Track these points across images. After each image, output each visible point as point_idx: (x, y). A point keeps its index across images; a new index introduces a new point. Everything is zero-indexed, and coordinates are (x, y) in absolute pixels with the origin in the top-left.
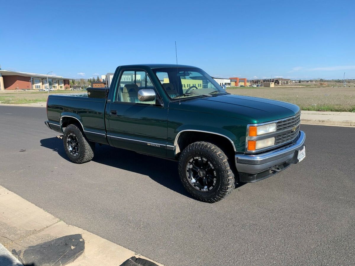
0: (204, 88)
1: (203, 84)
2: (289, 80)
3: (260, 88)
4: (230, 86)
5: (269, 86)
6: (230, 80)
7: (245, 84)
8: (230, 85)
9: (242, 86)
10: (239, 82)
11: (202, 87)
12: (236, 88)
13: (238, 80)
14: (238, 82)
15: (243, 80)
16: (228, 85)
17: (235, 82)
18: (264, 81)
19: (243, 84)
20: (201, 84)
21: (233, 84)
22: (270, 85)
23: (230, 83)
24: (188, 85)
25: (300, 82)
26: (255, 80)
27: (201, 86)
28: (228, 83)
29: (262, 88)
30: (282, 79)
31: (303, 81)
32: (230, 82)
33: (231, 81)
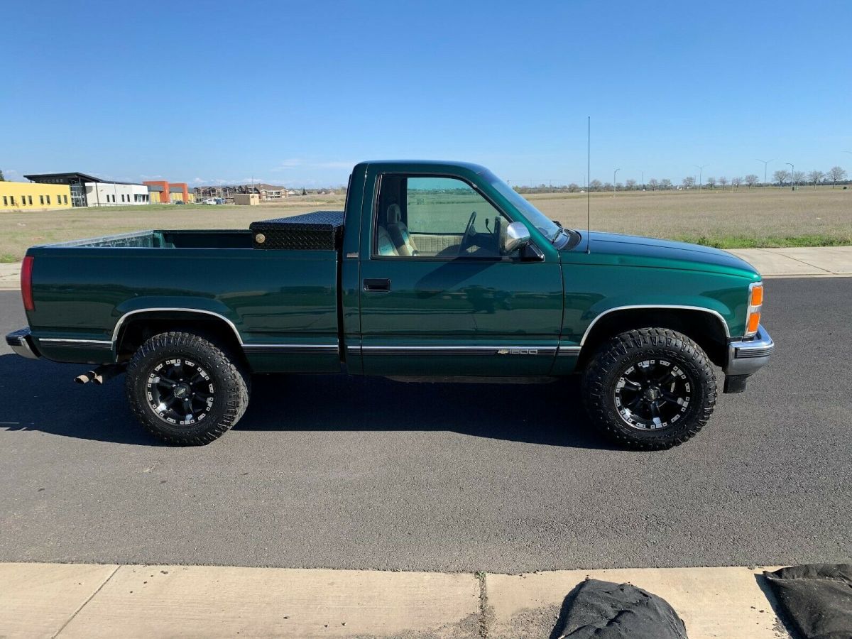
0: (77, 205)
1: (72, 194)
2: (282, 188)
3: (225, 207)
4: (148, 203)
5: (247, 202)
6: (146, 188)
7: (184, 196)
8: (148, 199)
9: (179, 203)
10: (170, 192)
11: (69, 205)
12: (165, 208)
13: (167, 186)
14: (167, 191)
15: (180, 188)
16: (144, 199)
17: (161, 192)
18: (226, 191)
19: (179, 197)
20: (65, 197)
21: (155, 197)
22: (249, 199)
23: (148, 196)
24: (59, 197)
25: (304, 194)
26: (203, 188)
27: (66, 202)
28: (144, 196)
29: (230, 207)
30: (266, 187)
31: (310, 192)
32: (146, 193)
33: (149, 191)
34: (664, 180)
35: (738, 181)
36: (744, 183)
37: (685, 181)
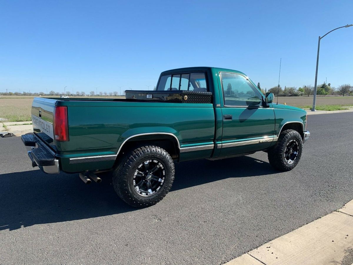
34: (82, 92)
35: (111, 93)
36: (113, 95)
37: (91, 93)
